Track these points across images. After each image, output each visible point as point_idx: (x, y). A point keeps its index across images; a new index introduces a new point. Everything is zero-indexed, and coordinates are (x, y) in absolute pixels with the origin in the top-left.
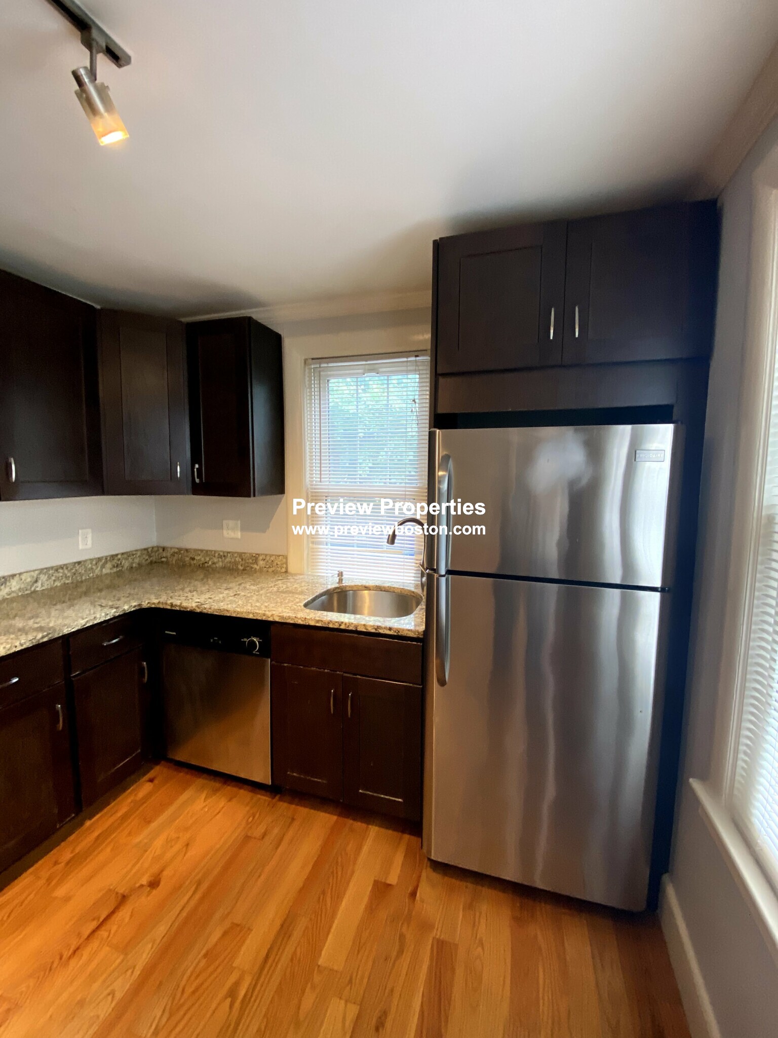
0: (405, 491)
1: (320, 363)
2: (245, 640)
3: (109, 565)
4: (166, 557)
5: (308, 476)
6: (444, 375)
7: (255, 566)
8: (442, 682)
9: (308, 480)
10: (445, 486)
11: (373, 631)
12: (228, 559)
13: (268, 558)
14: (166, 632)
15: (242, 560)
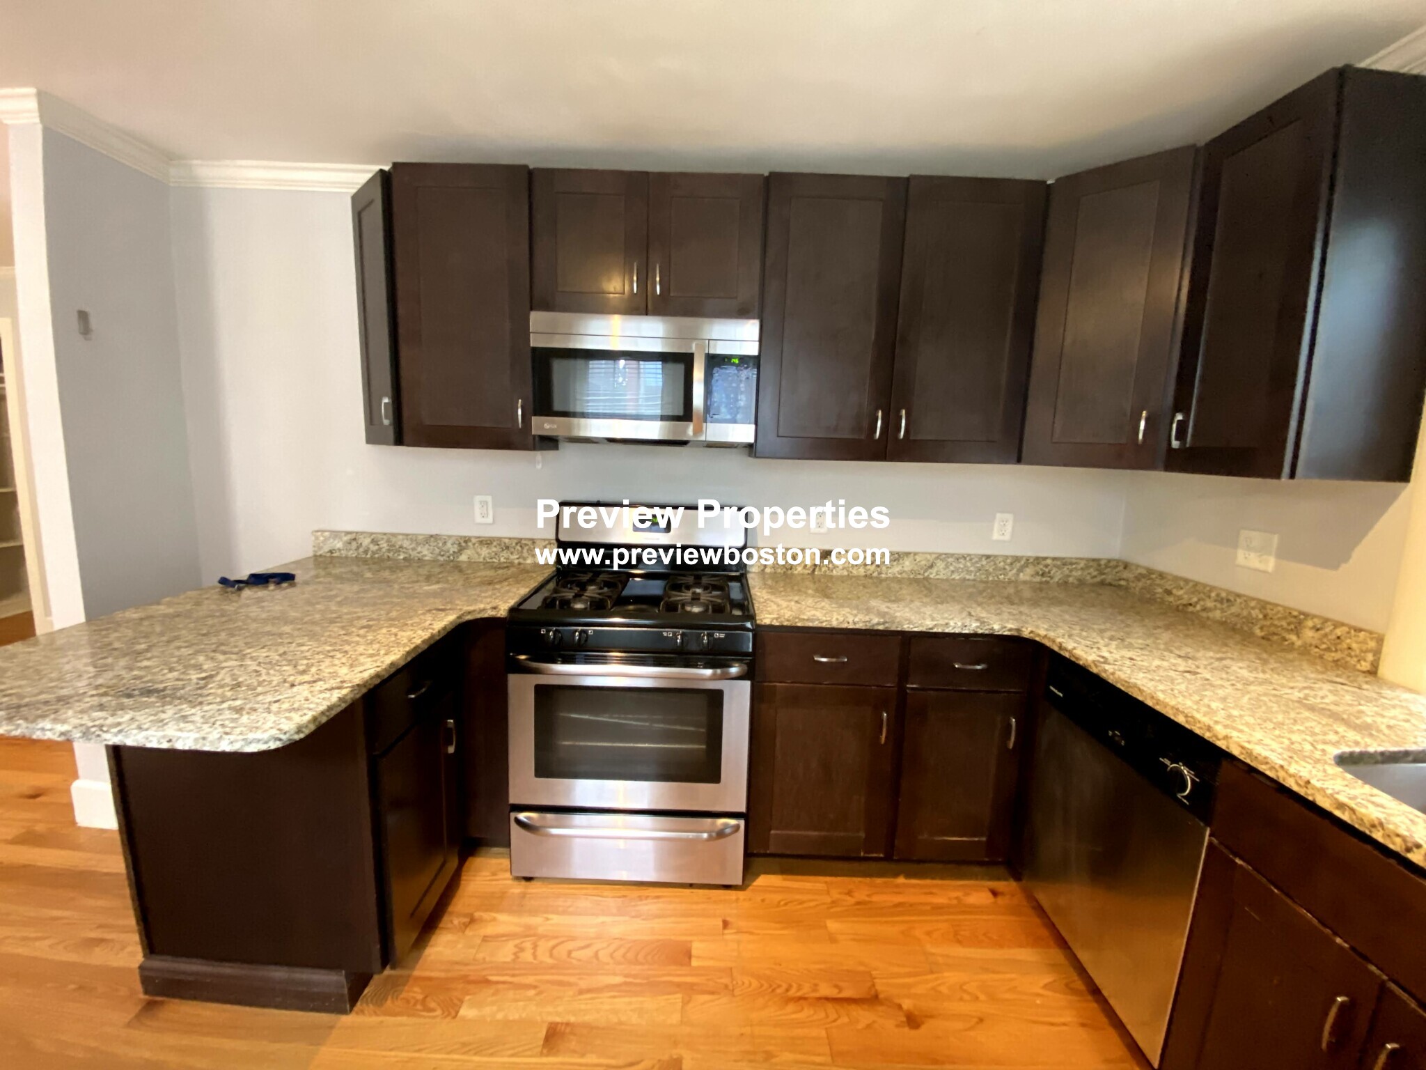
2: (1166, 762)
3: (1029, 571)
4: (1127, 580)
7: (1293, 638)
12: (1234, 610)
13: (1327, 627)
14: (1052, 688)
15: (1265, 616)
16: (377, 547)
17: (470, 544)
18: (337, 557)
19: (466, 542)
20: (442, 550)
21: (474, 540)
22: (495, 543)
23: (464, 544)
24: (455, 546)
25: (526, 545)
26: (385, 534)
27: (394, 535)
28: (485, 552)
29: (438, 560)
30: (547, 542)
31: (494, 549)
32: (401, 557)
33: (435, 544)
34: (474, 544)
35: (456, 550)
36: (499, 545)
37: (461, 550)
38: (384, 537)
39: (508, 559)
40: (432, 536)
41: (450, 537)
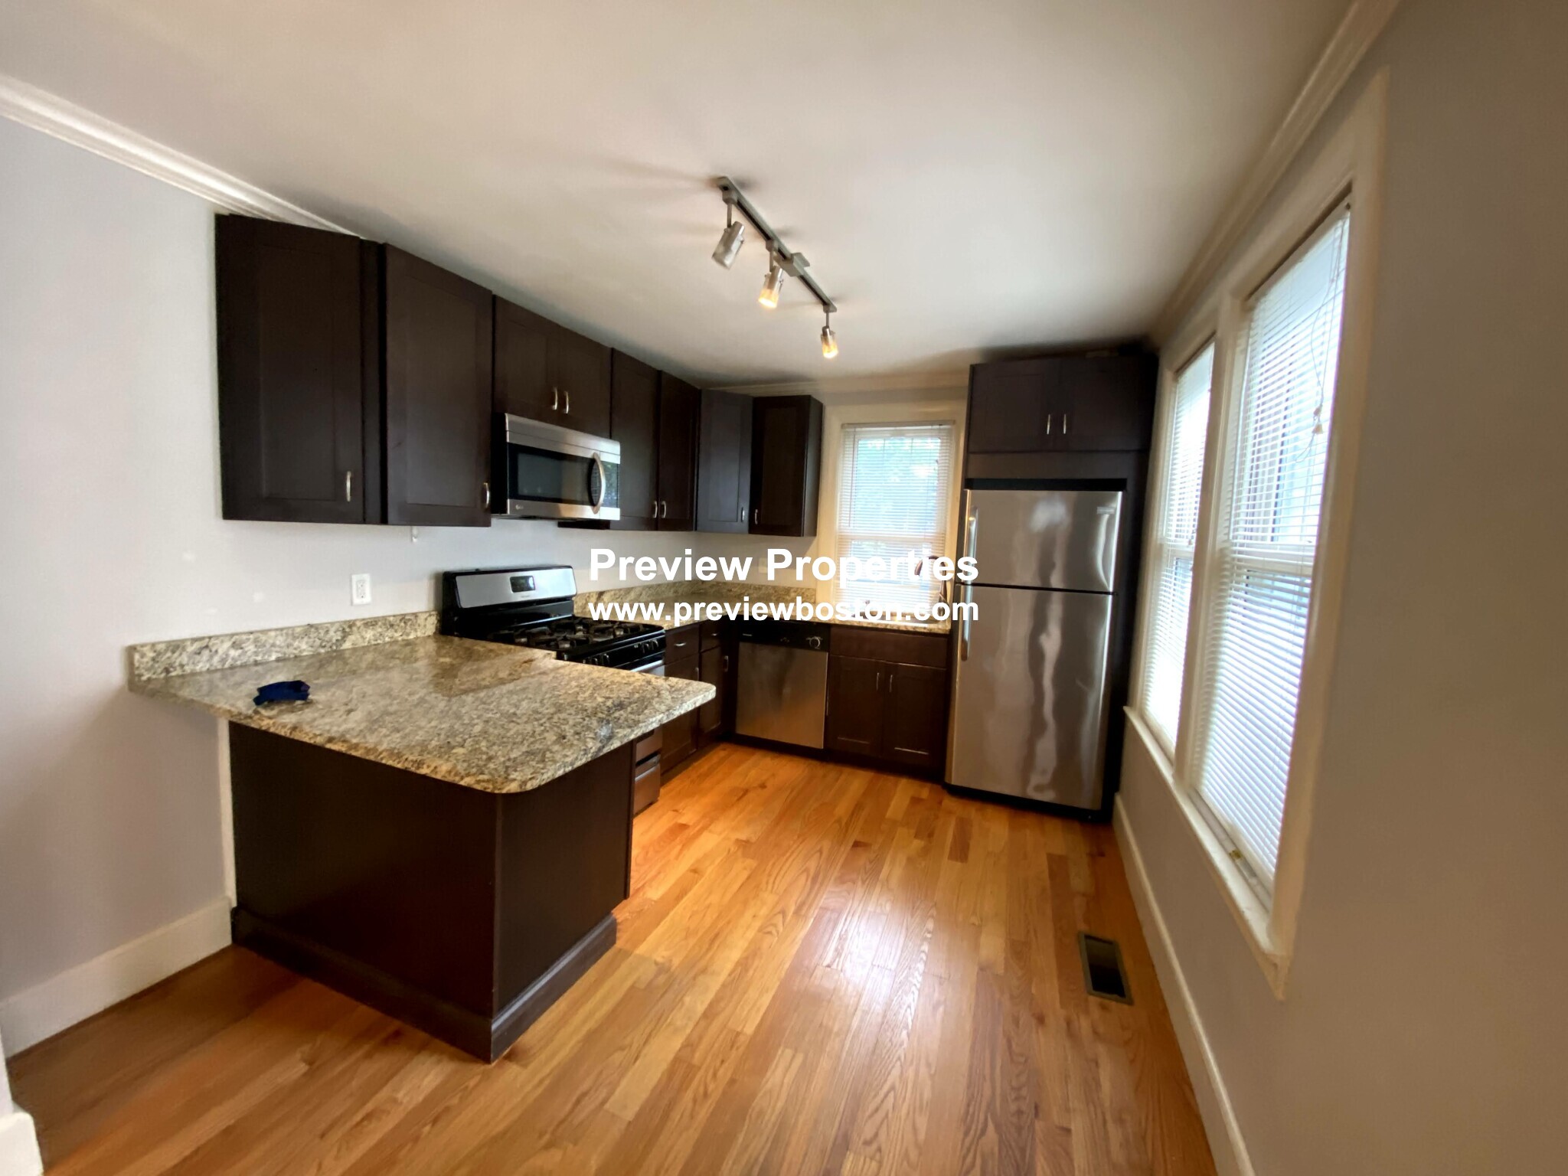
0: (925, 536)
1: (855, 428)
2: (809, 639)
5: (838, 522)
6: (974, 453)
7: (788, 597)
8: (964, 657)
9: (837, 524)
10: (973, 528)
11: (912, 630)
12: (763, 591)
13: (799, 590)
15: (776, 592)
16: (240, 651)
17: (354, 629)
18: (178, 676)
19: (350, 627)
20: (323, 641)
21: (358, 624)
22: (380, 623)
23: (347, 630)
24: (339, 633)
25: (410, 620)
26: (251, 633)
27: (264, 632)
28: (369, 634)
29: (319, 654)
30: (428, 614)
31: (380, 630)
32: (273, 657)
33: (316, 634)
34: (359, 628)
35: (339, 638)
36: (385, 624)
37: (345, 635)
38: (251, 636)
39: (392, 637)
40: (311, 626)
41: (332, 624)
